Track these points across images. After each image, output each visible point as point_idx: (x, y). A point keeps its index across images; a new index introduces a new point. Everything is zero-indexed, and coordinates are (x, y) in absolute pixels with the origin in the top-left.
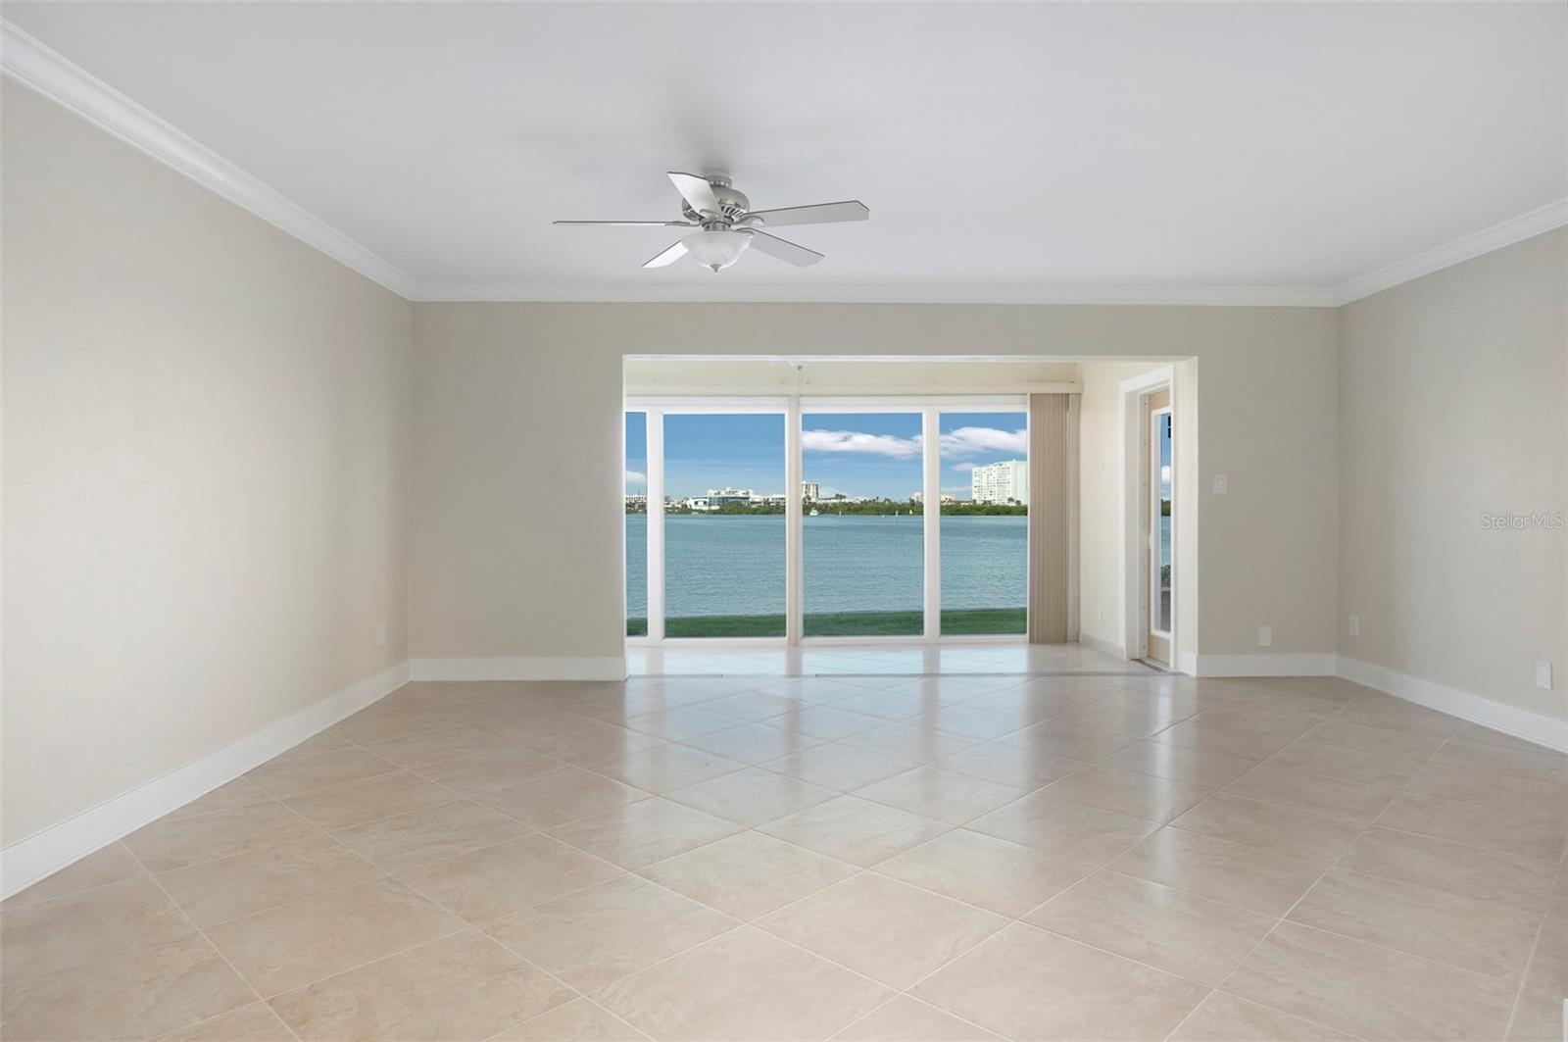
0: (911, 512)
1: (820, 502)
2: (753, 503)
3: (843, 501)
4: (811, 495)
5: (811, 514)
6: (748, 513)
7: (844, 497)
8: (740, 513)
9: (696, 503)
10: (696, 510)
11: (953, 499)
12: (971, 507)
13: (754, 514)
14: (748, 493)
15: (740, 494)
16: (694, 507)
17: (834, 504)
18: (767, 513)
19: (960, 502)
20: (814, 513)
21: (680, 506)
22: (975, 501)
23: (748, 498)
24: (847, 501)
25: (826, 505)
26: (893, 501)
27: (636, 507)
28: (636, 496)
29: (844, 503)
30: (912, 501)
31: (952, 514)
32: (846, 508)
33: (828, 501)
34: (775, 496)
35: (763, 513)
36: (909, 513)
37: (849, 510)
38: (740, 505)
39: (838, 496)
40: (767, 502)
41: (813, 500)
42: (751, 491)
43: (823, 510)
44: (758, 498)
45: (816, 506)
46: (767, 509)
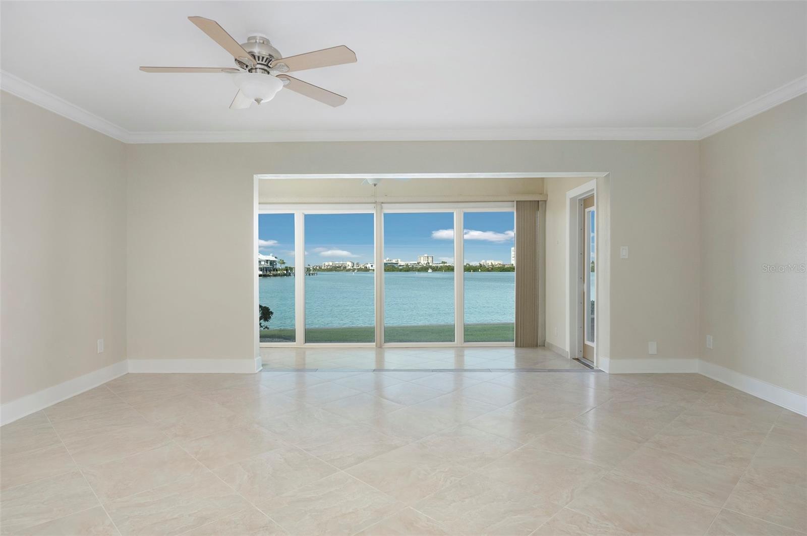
0: (480, 270)
1: (434, 265)
2: (400, 266)
3: (445, 264)
4: (429, 262)
5: (429, 271)
6: (397, 271)
7: (446, 263)
8: (393, 271)
9: (372, 266)
10: (372, 270)
11: (501, 263)
13: (400, 271)
14: (398, 261)
15: (394, 261)
16: (371, 268)
17: (442, 266)
18: (408, 271)
19: (504, 265)
20: (430, 271)
21: (363, 267)
23: (397, 263)
24: (448, 265)
25: (437, 267)
26: (471, 265)
27: (342, 268)
28: (342, 262)
29: (446, 266)
30: (481, 264)
32: (447, 268)
33: (438, 265)
34: (411, 262)
35: (405, 271)
36: (478, 271)
37: (449, 269)
39: (443, 262)
40: (407, 265)
41: (431, 264)
42: (399, 260)
43: (435, 269)
44: (403, 263)
45: (431, 267)
46: (408, 269)
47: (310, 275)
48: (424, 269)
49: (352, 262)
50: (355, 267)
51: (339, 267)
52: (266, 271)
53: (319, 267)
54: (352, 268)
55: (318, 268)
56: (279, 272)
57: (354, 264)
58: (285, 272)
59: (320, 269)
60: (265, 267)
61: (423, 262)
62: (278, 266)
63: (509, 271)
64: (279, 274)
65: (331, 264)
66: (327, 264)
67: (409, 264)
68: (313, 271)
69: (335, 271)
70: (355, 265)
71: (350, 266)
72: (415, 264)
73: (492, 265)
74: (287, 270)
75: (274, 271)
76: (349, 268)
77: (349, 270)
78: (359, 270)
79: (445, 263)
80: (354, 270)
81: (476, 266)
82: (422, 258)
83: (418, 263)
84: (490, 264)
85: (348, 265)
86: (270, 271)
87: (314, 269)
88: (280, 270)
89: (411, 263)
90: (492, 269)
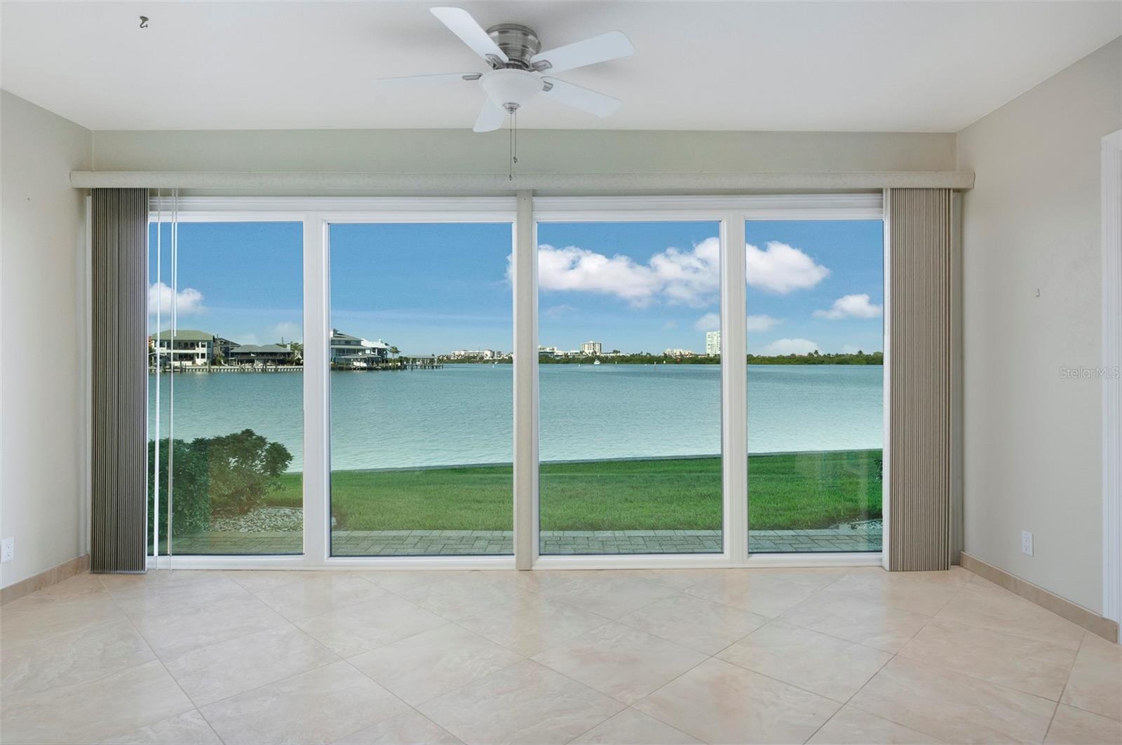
0: (665, 362)
1: (602, 355)
2: (557, 356)
3: (618, 354)
4: (596, 350)
5: (595, 363)
6: (553, 363)
7: (619, 352)
8: (547, 363)
11: (693, 353)
12: (706, 359)
13: (558, 363)
14: (553, 349)
15: (548, 350)
17: (612, 357)
18: (567, 363)
19: (698, 355)
20: (597, 362)
21: (507, 358)
22: (708, 354)
23: (553, 353)
24: (621, 355)
25: (607, 357)
26: (652, 354)
27: (478, 359)
28: (477, 351)
29: (619, 356)
30: (665, 354)
31: (693, 363)
32: (620, 359)
33: (609, 355)
35: (564, 363)
36: (663, 363)
38: (547, 357)
39: (615, 351)
40: (566, 355)
41: (598, 354)
42: (556, 348)
43: (604, 360)
44: (560, 353)
45: (599, 358)
46: (567, 360)
47: (433, 367)
48: (589, 360)
49: (491, 351)
50: (495, 358)
51: (475, 357)
52: (373, 363)
53: (447, 357)
54: (491, 359)
55: (445, 358)
56: (390, 364)
57: (494, 353)
58: (399, 364)
59: (449, 360)
60: (371, 358)
61: (588, 351)
62: (390, 356)
63: (704, 363)
64: (390, 367)
65: (463, 353)
66: (457, 353)
67: (569, 354)
68: (438, 362)
69: (469, 362)
70: (496, 355)
71: (489, 355)
72: (577, 353)
73: (681, 355)
74: (401, 362)
75: (383, 362)
76: (488, 358)
77: (487, 361)
78: (500, 361)
79: (617, 352)
80: (493, 362)
81: (659, 357)
82: (586, 346)
83: (581, 353)
84: (678, 354)
85: (487, 355)
86: (377, 363)
87: (440, 361)
88: (391, 361)
89: (572, 351)
90: (682, 360)
